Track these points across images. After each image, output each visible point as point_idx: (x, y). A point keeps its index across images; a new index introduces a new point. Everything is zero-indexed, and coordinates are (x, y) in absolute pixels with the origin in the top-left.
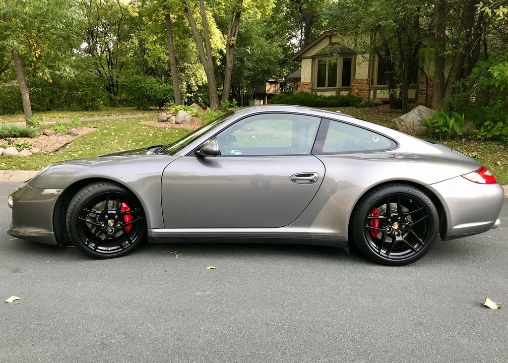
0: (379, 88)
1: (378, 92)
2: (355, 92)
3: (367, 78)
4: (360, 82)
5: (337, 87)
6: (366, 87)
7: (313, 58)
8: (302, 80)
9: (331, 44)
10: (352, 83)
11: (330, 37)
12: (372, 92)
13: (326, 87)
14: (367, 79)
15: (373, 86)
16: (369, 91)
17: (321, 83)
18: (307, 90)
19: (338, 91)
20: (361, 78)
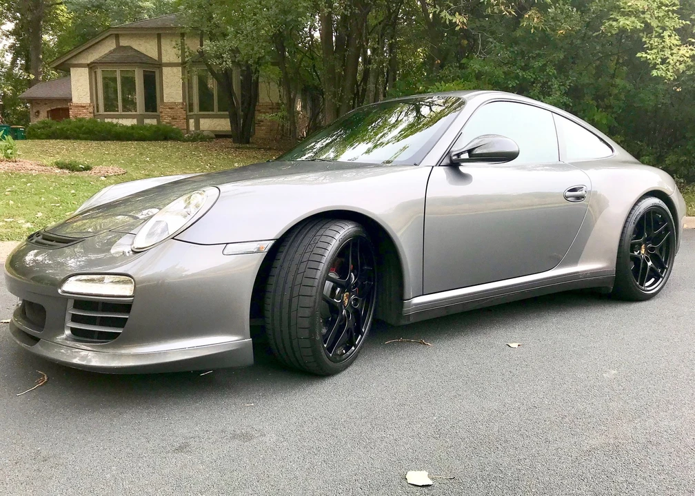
0: (204, 117)
1: (202, 121)
2: (166, 120)
3: (181, 101)
4: (172, 107)
5: (138, 113)
6: (182, 114)
7: (92, 67)
8: (75, 100)
9: (119, 48)
10: (160, 108)
11: (117, 37)
12: (192, 121)
13: (120, 112)
14: (183, 103)
15: (191, 113)
16: (187, 120)
17: (110, 105)
18: (87, 115)
19: (141, 118)
20: (172, 100)
